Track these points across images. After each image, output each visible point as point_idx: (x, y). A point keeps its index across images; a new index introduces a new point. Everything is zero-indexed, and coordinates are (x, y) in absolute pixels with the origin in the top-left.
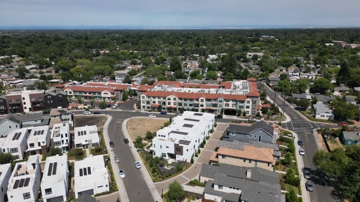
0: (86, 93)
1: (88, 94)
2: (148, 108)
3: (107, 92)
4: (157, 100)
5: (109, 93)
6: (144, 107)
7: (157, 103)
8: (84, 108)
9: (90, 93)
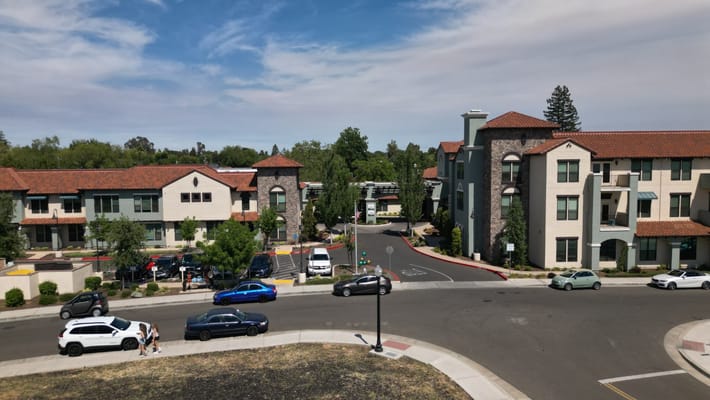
0: (40, 205)
1: (56, 211)
2: (610, 249)
3: (206, 185)
4: (661, 185)
5: (221, 192)
6: (566, 248)
7: (660, 212)
8: (48, 294)
9: (72, 205)
